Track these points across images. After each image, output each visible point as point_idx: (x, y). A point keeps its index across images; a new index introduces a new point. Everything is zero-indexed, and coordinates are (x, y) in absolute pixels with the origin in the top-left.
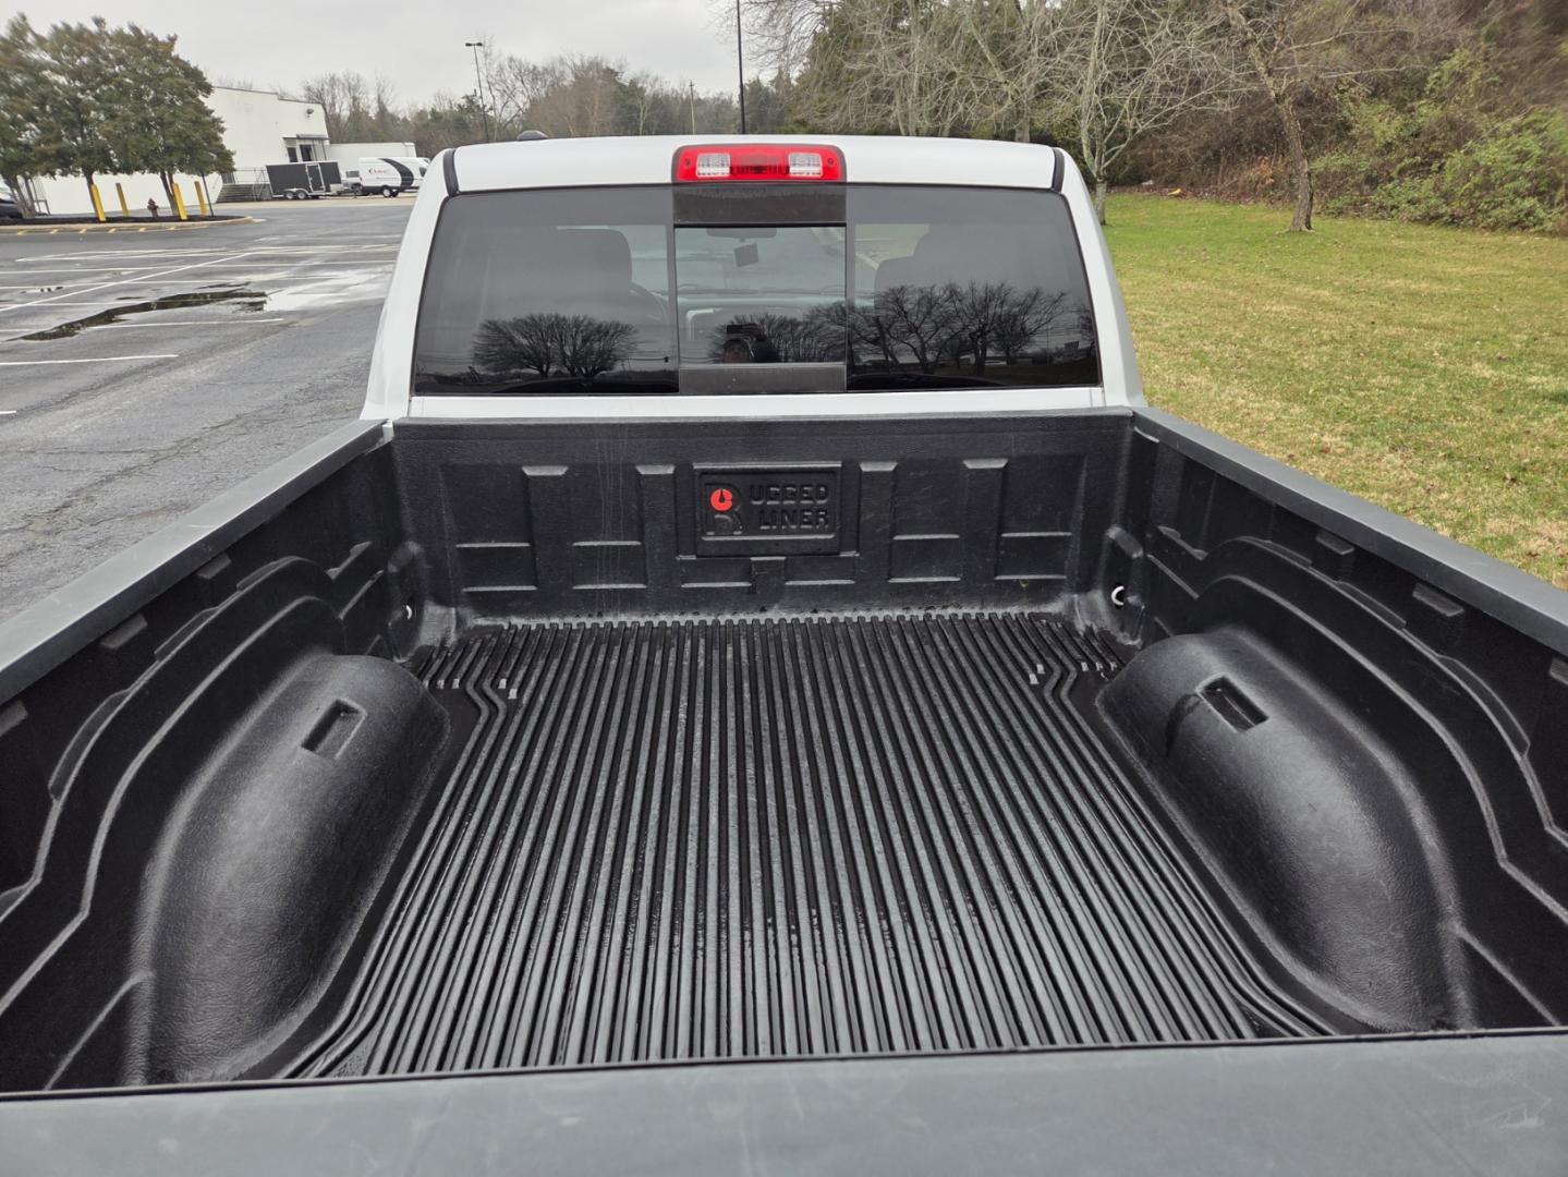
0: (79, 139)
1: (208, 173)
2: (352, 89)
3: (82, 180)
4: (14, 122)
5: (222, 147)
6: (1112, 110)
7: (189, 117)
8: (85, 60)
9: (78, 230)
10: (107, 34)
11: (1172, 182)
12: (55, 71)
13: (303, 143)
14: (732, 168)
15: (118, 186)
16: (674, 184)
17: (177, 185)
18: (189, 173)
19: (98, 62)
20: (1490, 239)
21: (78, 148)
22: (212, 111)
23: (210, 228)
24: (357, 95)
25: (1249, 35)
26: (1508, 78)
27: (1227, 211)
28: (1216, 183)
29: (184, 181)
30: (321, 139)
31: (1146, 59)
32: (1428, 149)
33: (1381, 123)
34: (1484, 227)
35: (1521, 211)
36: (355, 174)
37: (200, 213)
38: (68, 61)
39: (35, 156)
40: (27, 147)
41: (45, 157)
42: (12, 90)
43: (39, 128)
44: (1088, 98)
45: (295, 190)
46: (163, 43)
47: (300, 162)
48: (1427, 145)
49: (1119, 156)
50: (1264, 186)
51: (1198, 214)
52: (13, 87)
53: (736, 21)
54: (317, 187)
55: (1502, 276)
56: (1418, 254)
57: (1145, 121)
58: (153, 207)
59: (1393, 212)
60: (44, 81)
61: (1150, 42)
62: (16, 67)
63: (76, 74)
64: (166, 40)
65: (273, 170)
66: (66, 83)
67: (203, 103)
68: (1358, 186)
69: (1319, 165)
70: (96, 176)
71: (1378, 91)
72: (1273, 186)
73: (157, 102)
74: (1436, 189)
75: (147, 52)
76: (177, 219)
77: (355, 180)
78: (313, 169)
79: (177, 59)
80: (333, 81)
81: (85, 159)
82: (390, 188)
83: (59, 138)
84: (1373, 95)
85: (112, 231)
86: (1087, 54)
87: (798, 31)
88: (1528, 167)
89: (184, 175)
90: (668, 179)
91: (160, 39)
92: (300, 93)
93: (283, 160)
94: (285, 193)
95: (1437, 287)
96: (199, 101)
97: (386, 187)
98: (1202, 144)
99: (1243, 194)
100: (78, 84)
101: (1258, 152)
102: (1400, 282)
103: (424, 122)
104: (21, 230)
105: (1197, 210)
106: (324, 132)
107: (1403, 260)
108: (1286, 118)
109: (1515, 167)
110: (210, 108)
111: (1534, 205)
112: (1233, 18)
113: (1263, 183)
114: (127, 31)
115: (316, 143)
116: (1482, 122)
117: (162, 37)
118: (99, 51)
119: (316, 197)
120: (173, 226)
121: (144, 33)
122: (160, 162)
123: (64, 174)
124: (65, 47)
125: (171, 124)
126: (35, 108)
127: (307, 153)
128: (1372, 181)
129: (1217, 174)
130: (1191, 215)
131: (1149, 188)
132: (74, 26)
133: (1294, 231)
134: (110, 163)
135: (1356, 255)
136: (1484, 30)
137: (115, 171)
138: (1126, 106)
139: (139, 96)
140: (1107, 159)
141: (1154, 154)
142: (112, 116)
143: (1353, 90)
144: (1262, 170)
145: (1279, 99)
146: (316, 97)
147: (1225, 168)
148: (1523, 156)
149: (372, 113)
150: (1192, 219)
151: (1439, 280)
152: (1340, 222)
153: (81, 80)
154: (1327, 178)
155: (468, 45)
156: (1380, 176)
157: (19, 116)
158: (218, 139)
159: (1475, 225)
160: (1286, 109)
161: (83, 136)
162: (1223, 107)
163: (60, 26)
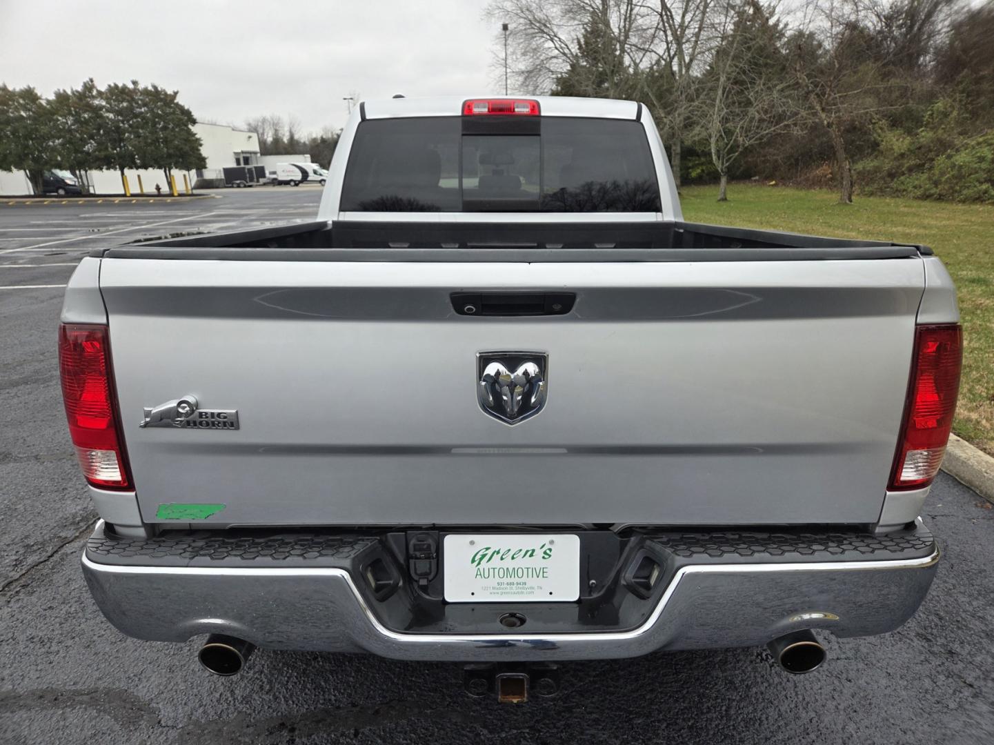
0: (118, 149)
1: (191, 170)
2: (276, 126)
3: (118, 172)
4: (82, 139)
5: (200, 154)
6: (729, 133)
7: (182, 137)
8: (125, 104)
9: (114, 201)
10: (138, 90)
11: (770, 177)
12: (108, 111)
13: (245, 155)
14: (489, 109)
15: (139, 176)
16: (462, 116)
17: (173, 176)
18: (180, 169)
19: (132, 105)
20: (960, 207)
21: (117, 153)
22: (196, 134)
23: (191, 200)
24: (277, 128)
25: (810, 88)
26: (975, 114)
27: (802, 193)
28: (797, 177)
29: (177, 174)
30: (255, 153)
31: (749, 103)
32: (926, 157)
33: (897, 142)
34: (958, 201)
35: (980, 191)
36: (274, 173)
37: (185, 192)
38: (115, 105)
39: (92, 158)
40: (88, 153)
41: (97, 159)
42: (82, 121)
43: (95, 142)
44: (715, 126)
45: (238, 182)
46: (170, 95)
47: (242, 165)
48: (926, 155)
49: (734, 160)
50: (826, 179)
51: (785, 195)
52: (82, 119)
53: (504, 83)
54: (252, 180)
55: (963, 225)
56: (915, 215)
57: (750, 139)
58: (158, 188)
59: (904, 193)
60: (101, 117)
61: (752, 94)
62: (85, 108)
63: (119, 113)
64: (172, 93)
65: (226, 171)
66: (113, 118)
67: (191, 130)
68: (883, 178)
69: (859, 166)
70: (126, 171)
71: (895, 123)
72: (831, 179)
73: (165, 128)
74: (930, 179)
75: (161, 100)
76: (171, 195)
77: (274, 176)
78: (250, 170)
79: (177, 104)
80: (264, 121)
81: (120, 161)
82: (294, 181)
83: (106, 148)
84: (893, 125)
85: (134, 202)
86: (714, 100)
87: (541, 88)
88: (984, 165)
89: (177, 170)
90: (460, 114)
91: (169, 93)
92: (245, 127)
93: (232, 164)
94: (233, 184)
95: (922, 231)
96: (189, 129)
97: (292, 180)
98: (788, 155)
99: (813, 184)
100: (120, 118)
101: (823, 159)
102: (900, 229)
103: (316, 144)
104: (81, 200)
105: (784, 193)
106: (257, 149)
107: (905, 218)
108: (834, 136)
109: (976, 165)
110: (195, 132)
111: (988, 187)
112: (800, 78)
113: (825, 176)
114: (150, 88)
115: (253, 155)
116: (958, 141)
117: (170, 92)
118: (133, 99)
119: (250, 186)
120: (169, 200)
121: (159, 89)
122: (163, 162)
123: (108, 169)
124: (114, 98)
125: (172, 141)
126: (94, 131)
127: (247, 161)
128: (892, 175)
129: (797, 172)
130: (780, 195)
131: (755, 181)
132: (120, 85)
133: (842, 203)
134: (135, 163)
135: (877, 216)
136: (960, 87)
137: (137, 168)
138: (738, 130)
139: (155, 124)
140: (727, 161)
141: (758, 161)
142: (138, 136)
143: (881, 122)
144: (824, 170)
145: (829, 125)
146: (253, 129)
147: (802, 169)
148: (982, 159)
149: (286, 140)
150: (780, 198)
151: (925, 228)
152: (871, 199)
153: (122, 116)
154: (864, 173)
155: (345, 99)
156: (896, 172)
157: (85, 136)
158: (199, 150)
159: (953, 200)
160: (834, 132)
161: (121, 148)
162: (797, 132)
163: (112, 85)
